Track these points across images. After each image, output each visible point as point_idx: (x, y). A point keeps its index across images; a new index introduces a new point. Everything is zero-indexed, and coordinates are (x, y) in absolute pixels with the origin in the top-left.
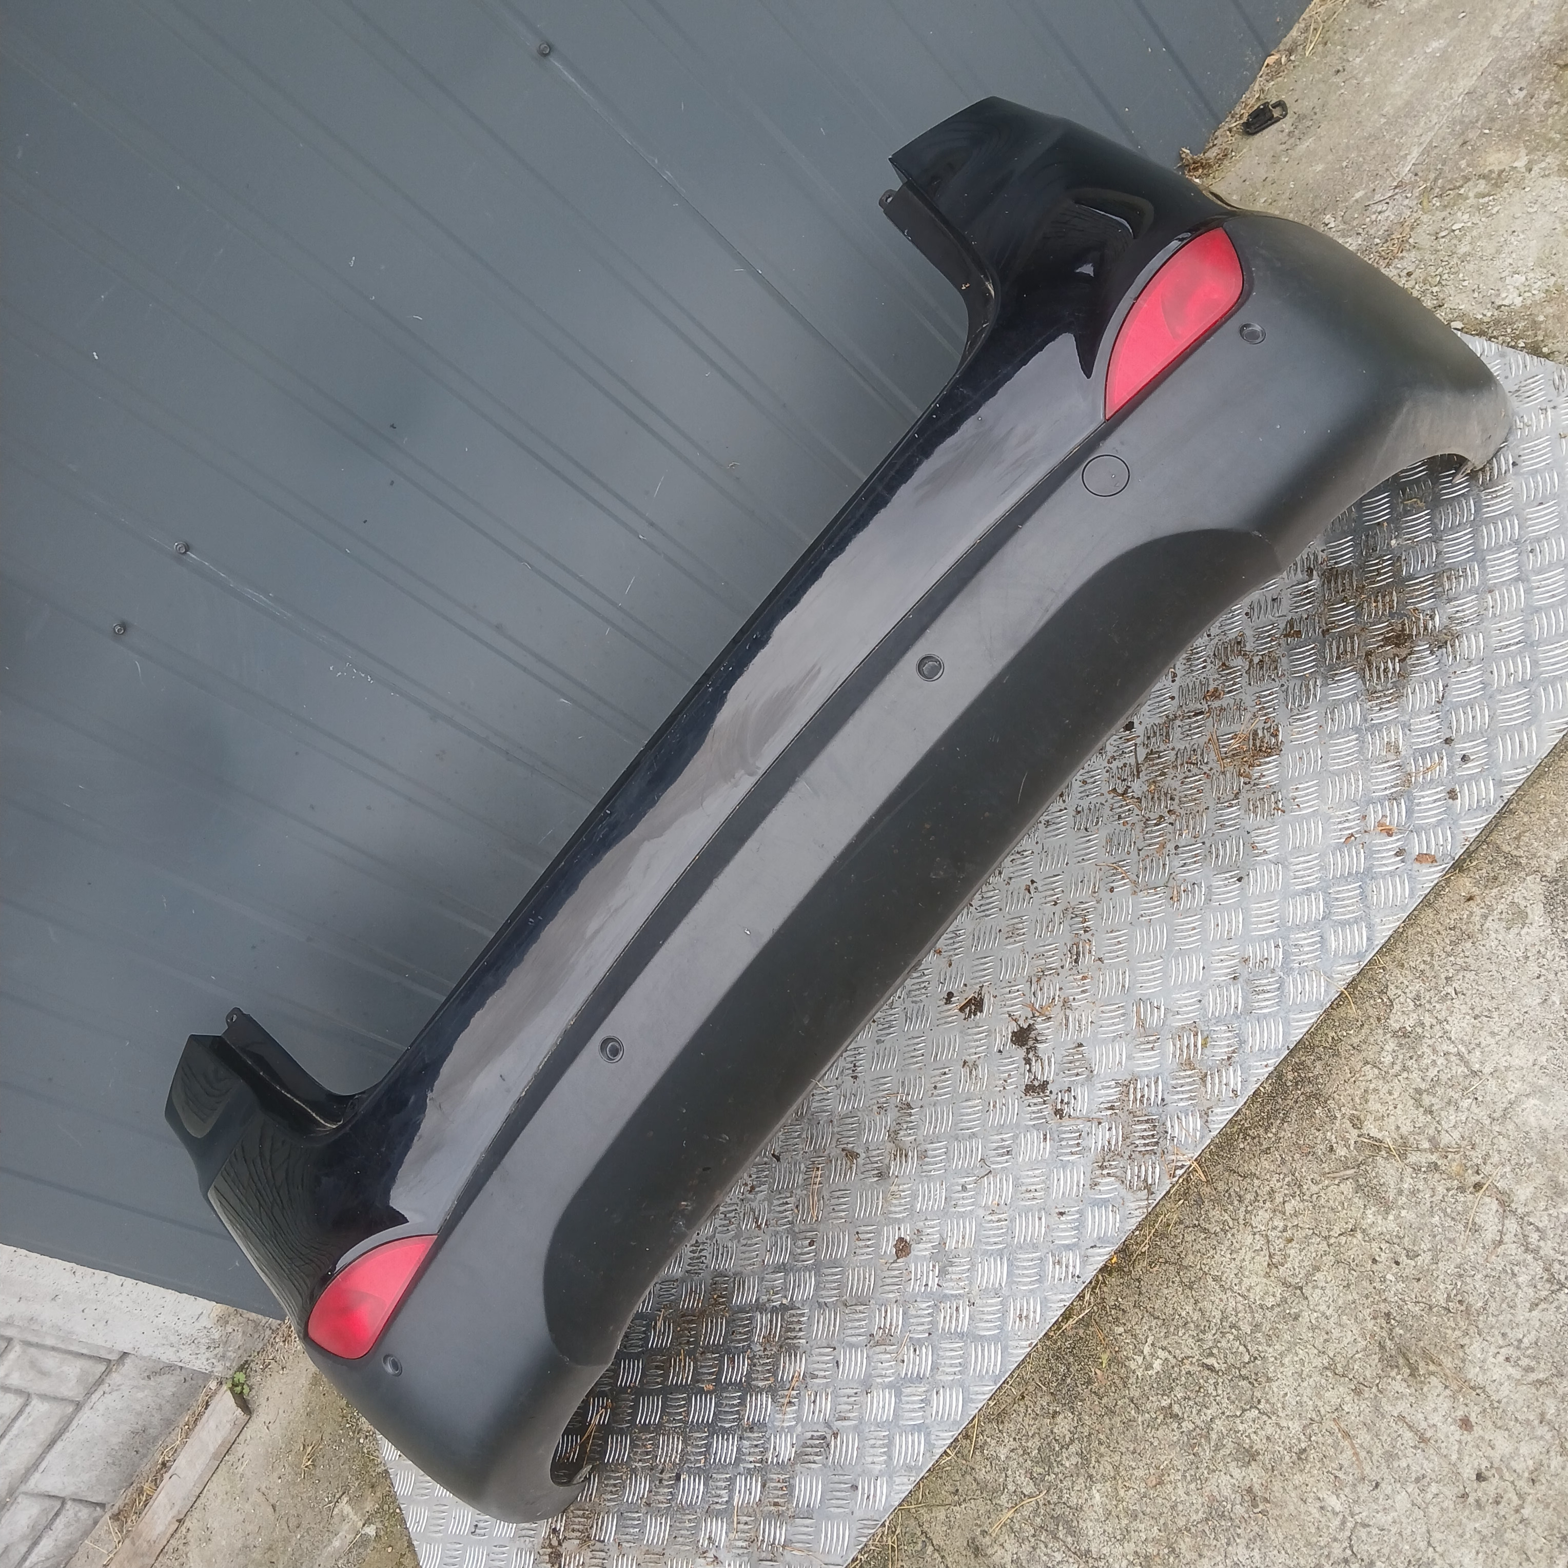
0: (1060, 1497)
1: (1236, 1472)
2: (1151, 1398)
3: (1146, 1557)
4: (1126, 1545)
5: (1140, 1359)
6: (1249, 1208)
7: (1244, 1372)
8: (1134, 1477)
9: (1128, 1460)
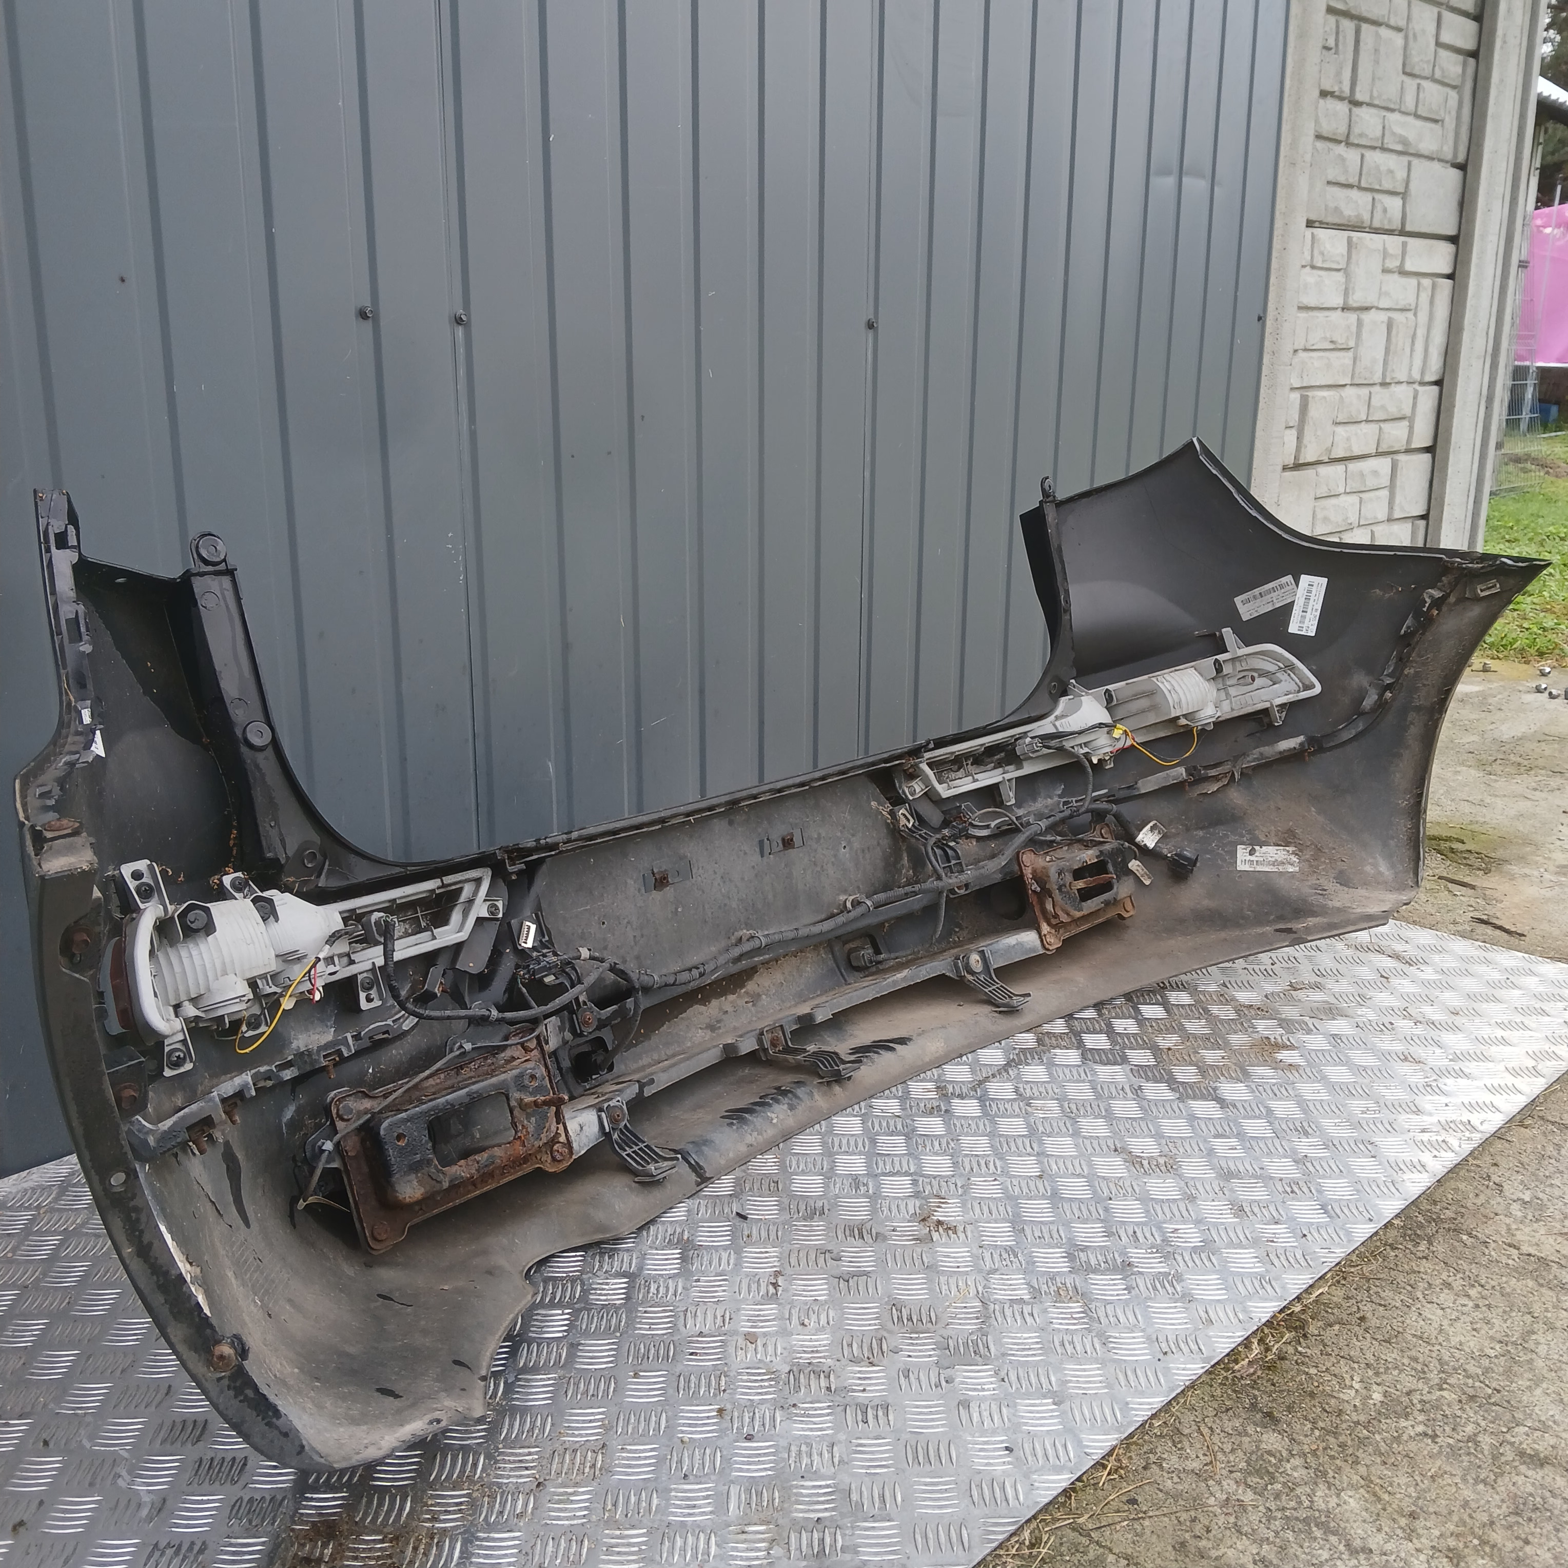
0: (1300, 1503)
1: (1530, 1473)
2: (1383, 1421)
3: (1449, 1550)
4: (1415, 1540)
5: (1353, 1393)
6: (1426, 1292)
7: (1493, 1400)
8: (1395, 1484)
9: (1378, 1470)
